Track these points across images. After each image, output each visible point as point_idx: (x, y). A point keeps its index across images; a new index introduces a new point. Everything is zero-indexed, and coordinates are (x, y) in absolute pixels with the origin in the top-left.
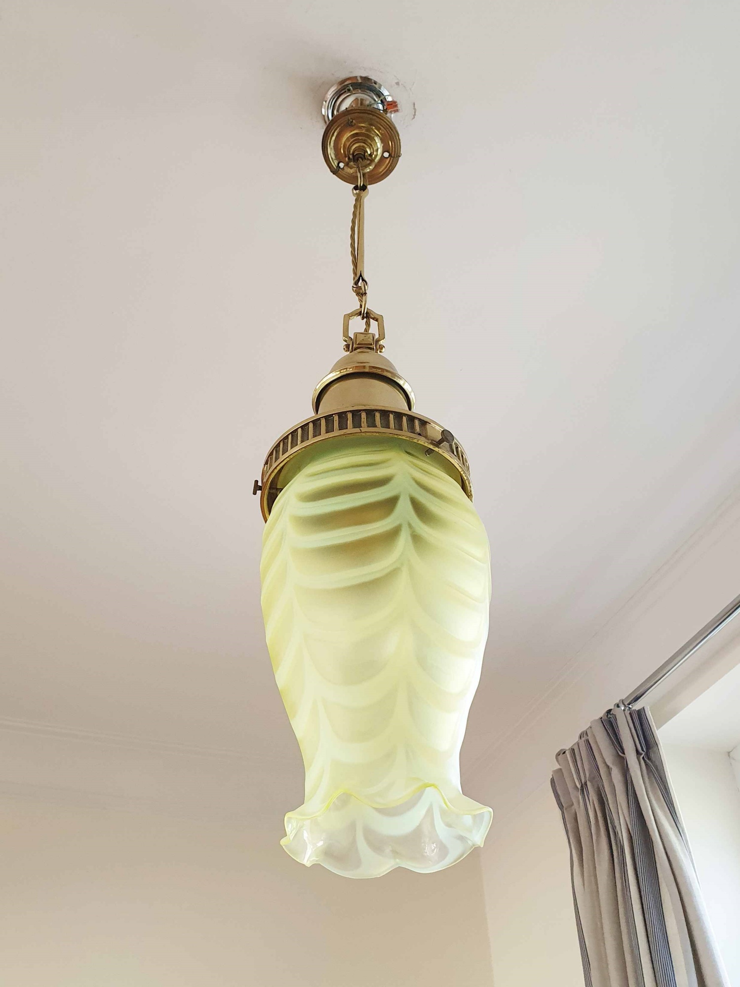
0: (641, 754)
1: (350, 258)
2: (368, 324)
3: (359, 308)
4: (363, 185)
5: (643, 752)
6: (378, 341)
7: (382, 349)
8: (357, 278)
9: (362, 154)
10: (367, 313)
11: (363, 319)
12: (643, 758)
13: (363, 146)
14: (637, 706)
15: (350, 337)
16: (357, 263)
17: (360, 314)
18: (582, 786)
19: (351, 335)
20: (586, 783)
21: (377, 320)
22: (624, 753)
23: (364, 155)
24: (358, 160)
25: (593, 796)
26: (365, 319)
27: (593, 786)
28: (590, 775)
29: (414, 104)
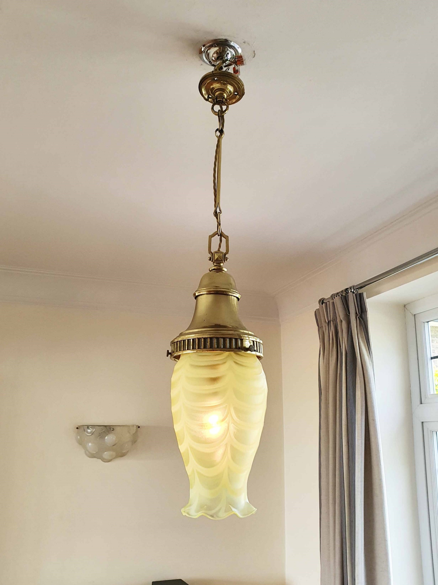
0: (358, 315)
1: (213, 190)
2: (221, 241)
3: (217, 230)
4: (221, 128)
5: (358, 314)
6: (225, 255)
7: (227, 260)
8: (216, 207)
9: (221, 100)
10: (220, 234)
11: (219, 236)
12: (359, 317)
13: (222, 93)
14: (360, 291)
15: (212, 253)
16: (216, 194)
17: (217, 234)
18: (328, 322)
19: (213, 251)
20: (330, 321)
21: (225, 238)
22: (349, 314)
23: (223, 101)
24: (219, 103)
25: (332, 328)
26: (220, 236)
27: (334, 324)
28: (333, 318)
29: (254, 51)
